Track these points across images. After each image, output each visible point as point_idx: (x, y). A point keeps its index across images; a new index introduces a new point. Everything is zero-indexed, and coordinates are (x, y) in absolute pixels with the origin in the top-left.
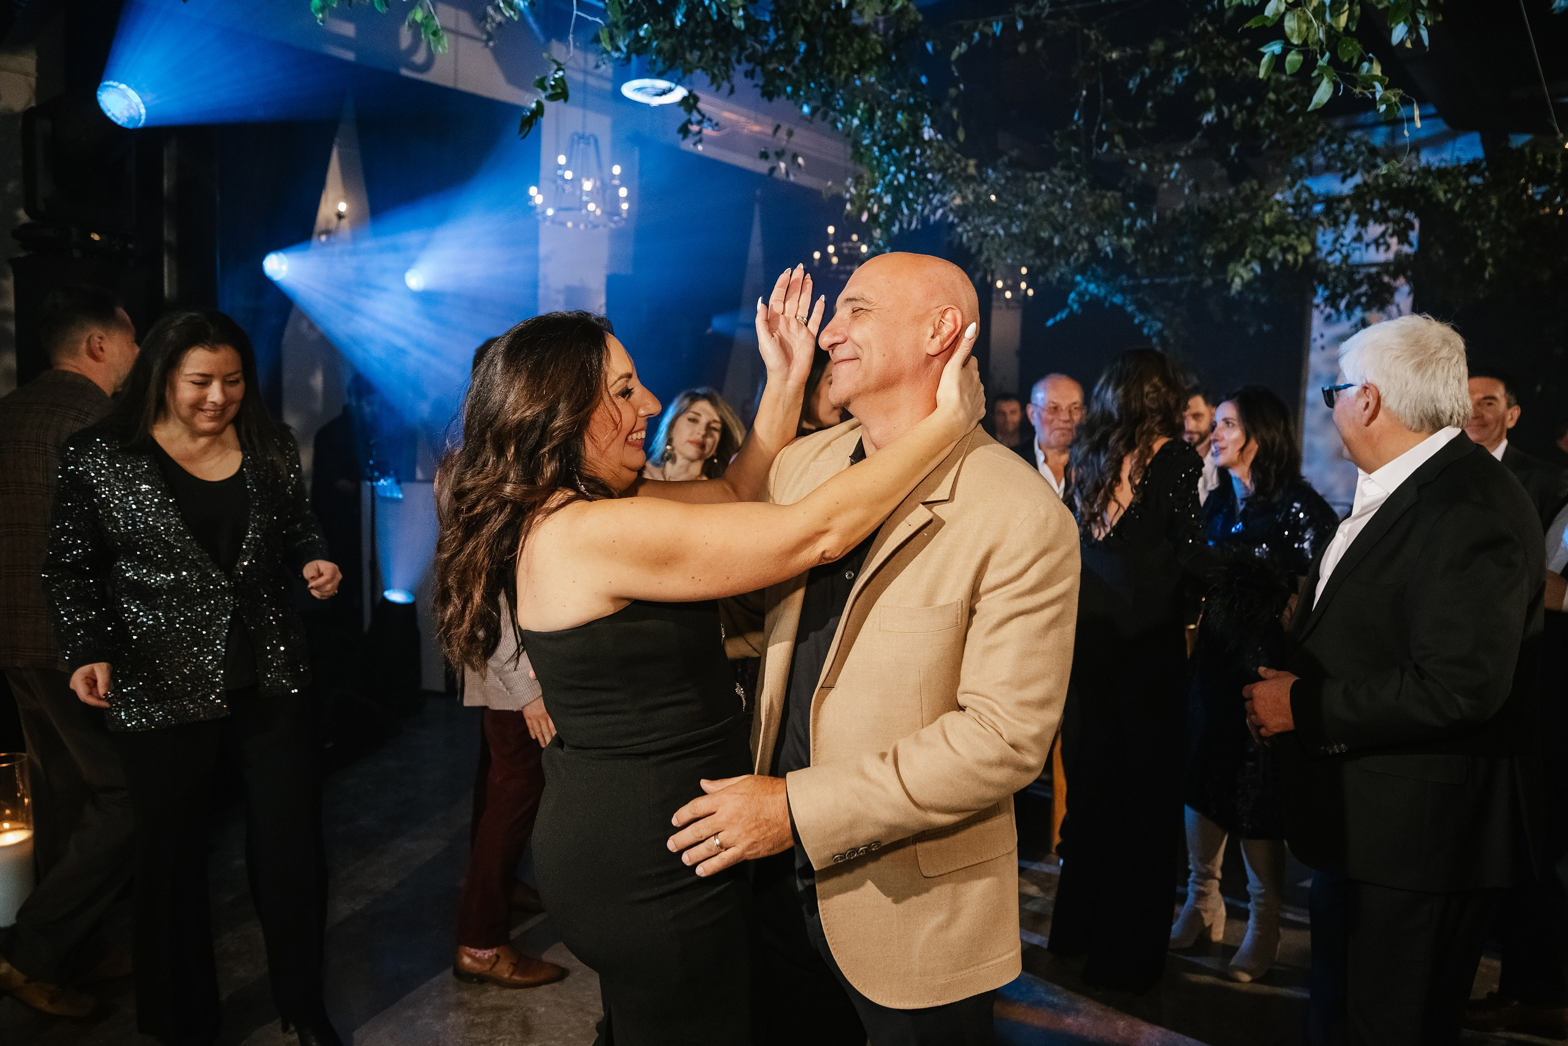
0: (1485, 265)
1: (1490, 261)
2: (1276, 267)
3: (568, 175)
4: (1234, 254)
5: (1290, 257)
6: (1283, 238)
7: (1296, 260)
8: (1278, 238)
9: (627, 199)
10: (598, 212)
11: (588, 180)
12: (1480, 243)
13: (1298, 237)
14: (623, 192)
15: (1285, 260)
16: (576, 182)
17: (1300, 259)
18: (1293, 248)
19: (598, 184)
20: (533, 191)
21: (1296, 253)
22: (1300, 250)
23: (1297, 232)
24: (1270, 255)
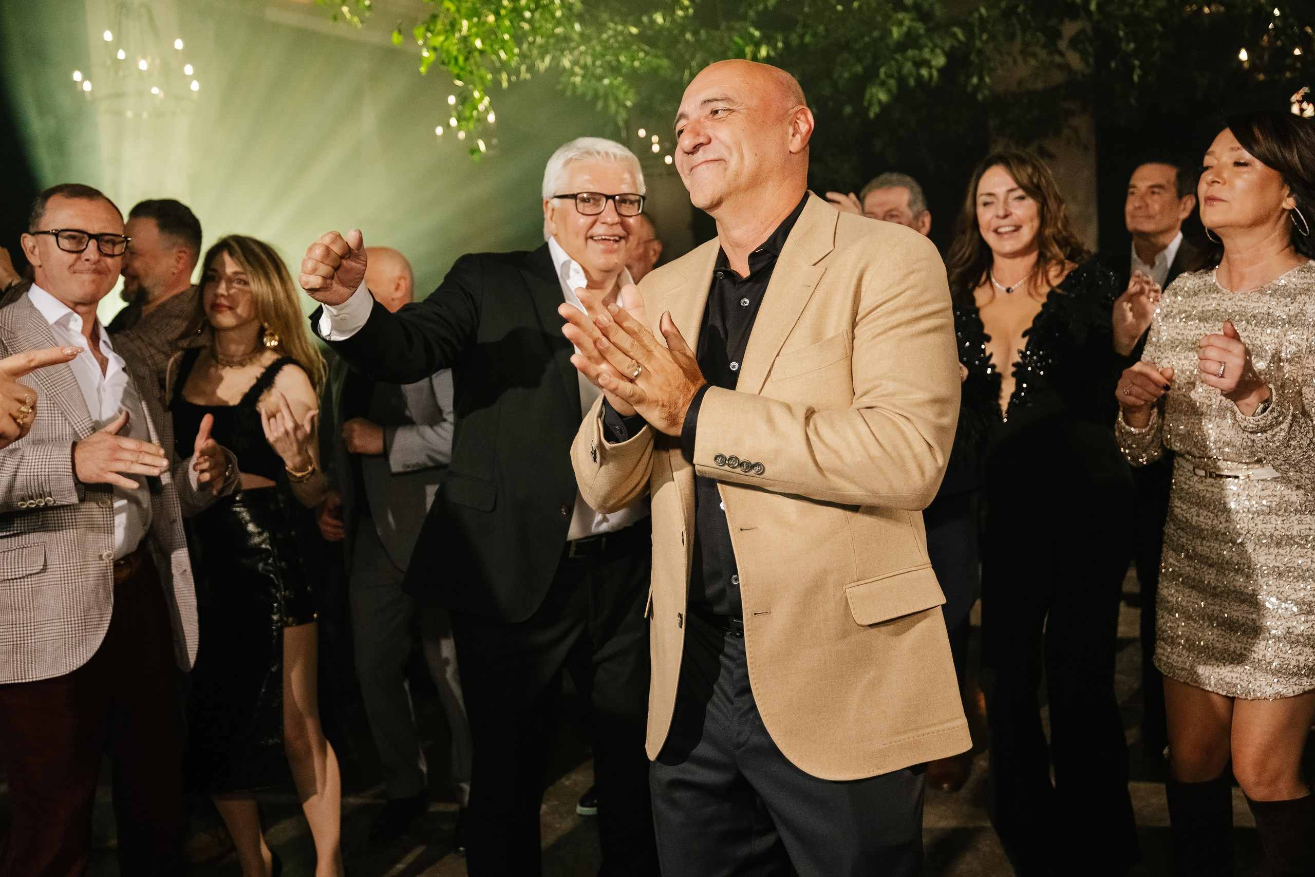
0: (1132, 68)
1: (1137, 63)
2: (912, 82)
3: (121, 55)
4: (869, 76)
5: (924, 72)
6: (916, 52)
7: (931, 75)
8: (910, 53)
9: (194, 77)
10: (162, 95)
11: (144, 58)
12: (1123, 45)
13: (932, 51)
14: (189, 70)
15: (919, 78)
16: (130, 61)
17: (935, 73)
18: (926, 63)
19: (158, 61)
20: (77, 76)
21: (930, 67)
22: (934, 63)
23: (930, 45)
24: (905, 71)
